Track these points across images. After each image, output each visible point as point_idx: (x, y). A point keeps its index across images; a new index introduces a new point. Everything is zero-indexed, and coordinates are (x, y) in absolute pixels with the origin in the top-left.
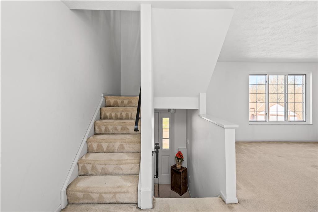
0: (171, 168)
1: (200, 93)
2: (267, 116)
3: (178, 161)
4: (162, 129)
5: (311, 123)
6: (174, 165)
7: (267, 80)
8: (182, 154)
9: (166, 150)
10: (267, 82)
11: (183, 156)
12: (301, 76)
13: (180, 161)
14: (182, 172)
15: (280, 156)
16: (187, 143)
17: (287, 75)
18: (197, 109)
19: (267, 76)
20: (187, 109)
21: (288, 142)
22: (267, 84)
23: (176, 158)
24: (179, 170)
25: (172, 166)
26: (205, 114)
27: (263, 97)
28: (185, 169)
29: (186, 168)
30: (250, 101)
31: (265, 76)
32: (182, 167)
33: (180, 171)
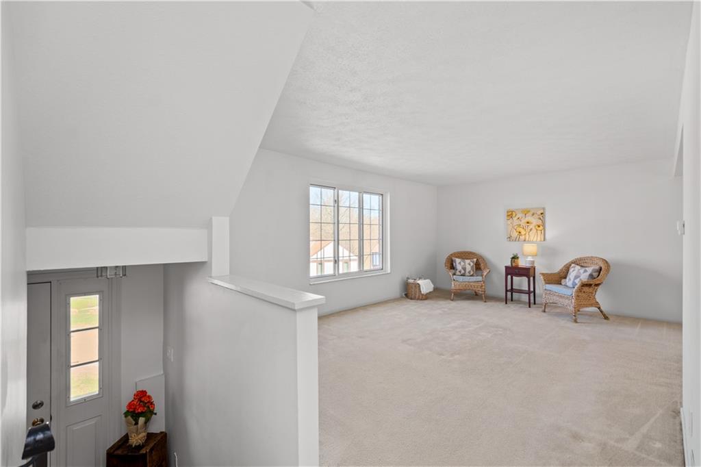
0: (108, 454)
1: (213, 218)
2: (336, 265)
3: (137, 423)
4: (69, 336)
5: (389, 272)
6: (119, 441)
7: (336, 199)
8: (149, 397)
9: (84, 402)
10: (337, 201)
11: (152, 403)
12: (377, 197)
13: (142, 420)
14: (152, 450)
15: (361, 337)
16: (165, 359)
17: (362, 192)
18: (203, 263)
19: (336, 190)
20: (165, 265)
21: (365, 307)
22: (336, 205)
23: (126, 417)
24: (139, 447)
25: (111, 448)
26: (228, 273)
27: (329, 229)
28: (159, 438)
29: (162, 433)
30: (311, 238)
31: (332, 191)
32: (150, 436)
33: (143, 451)
